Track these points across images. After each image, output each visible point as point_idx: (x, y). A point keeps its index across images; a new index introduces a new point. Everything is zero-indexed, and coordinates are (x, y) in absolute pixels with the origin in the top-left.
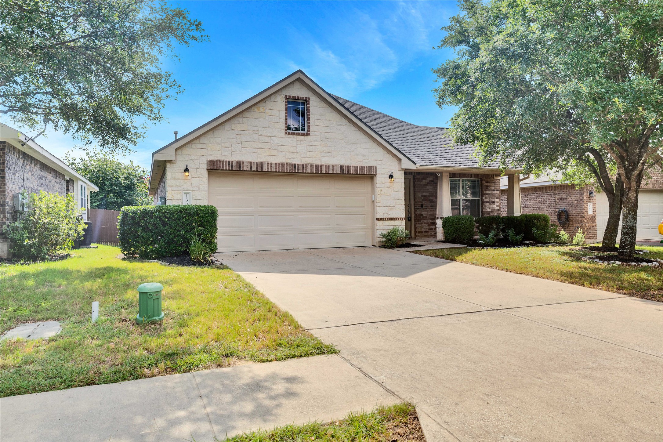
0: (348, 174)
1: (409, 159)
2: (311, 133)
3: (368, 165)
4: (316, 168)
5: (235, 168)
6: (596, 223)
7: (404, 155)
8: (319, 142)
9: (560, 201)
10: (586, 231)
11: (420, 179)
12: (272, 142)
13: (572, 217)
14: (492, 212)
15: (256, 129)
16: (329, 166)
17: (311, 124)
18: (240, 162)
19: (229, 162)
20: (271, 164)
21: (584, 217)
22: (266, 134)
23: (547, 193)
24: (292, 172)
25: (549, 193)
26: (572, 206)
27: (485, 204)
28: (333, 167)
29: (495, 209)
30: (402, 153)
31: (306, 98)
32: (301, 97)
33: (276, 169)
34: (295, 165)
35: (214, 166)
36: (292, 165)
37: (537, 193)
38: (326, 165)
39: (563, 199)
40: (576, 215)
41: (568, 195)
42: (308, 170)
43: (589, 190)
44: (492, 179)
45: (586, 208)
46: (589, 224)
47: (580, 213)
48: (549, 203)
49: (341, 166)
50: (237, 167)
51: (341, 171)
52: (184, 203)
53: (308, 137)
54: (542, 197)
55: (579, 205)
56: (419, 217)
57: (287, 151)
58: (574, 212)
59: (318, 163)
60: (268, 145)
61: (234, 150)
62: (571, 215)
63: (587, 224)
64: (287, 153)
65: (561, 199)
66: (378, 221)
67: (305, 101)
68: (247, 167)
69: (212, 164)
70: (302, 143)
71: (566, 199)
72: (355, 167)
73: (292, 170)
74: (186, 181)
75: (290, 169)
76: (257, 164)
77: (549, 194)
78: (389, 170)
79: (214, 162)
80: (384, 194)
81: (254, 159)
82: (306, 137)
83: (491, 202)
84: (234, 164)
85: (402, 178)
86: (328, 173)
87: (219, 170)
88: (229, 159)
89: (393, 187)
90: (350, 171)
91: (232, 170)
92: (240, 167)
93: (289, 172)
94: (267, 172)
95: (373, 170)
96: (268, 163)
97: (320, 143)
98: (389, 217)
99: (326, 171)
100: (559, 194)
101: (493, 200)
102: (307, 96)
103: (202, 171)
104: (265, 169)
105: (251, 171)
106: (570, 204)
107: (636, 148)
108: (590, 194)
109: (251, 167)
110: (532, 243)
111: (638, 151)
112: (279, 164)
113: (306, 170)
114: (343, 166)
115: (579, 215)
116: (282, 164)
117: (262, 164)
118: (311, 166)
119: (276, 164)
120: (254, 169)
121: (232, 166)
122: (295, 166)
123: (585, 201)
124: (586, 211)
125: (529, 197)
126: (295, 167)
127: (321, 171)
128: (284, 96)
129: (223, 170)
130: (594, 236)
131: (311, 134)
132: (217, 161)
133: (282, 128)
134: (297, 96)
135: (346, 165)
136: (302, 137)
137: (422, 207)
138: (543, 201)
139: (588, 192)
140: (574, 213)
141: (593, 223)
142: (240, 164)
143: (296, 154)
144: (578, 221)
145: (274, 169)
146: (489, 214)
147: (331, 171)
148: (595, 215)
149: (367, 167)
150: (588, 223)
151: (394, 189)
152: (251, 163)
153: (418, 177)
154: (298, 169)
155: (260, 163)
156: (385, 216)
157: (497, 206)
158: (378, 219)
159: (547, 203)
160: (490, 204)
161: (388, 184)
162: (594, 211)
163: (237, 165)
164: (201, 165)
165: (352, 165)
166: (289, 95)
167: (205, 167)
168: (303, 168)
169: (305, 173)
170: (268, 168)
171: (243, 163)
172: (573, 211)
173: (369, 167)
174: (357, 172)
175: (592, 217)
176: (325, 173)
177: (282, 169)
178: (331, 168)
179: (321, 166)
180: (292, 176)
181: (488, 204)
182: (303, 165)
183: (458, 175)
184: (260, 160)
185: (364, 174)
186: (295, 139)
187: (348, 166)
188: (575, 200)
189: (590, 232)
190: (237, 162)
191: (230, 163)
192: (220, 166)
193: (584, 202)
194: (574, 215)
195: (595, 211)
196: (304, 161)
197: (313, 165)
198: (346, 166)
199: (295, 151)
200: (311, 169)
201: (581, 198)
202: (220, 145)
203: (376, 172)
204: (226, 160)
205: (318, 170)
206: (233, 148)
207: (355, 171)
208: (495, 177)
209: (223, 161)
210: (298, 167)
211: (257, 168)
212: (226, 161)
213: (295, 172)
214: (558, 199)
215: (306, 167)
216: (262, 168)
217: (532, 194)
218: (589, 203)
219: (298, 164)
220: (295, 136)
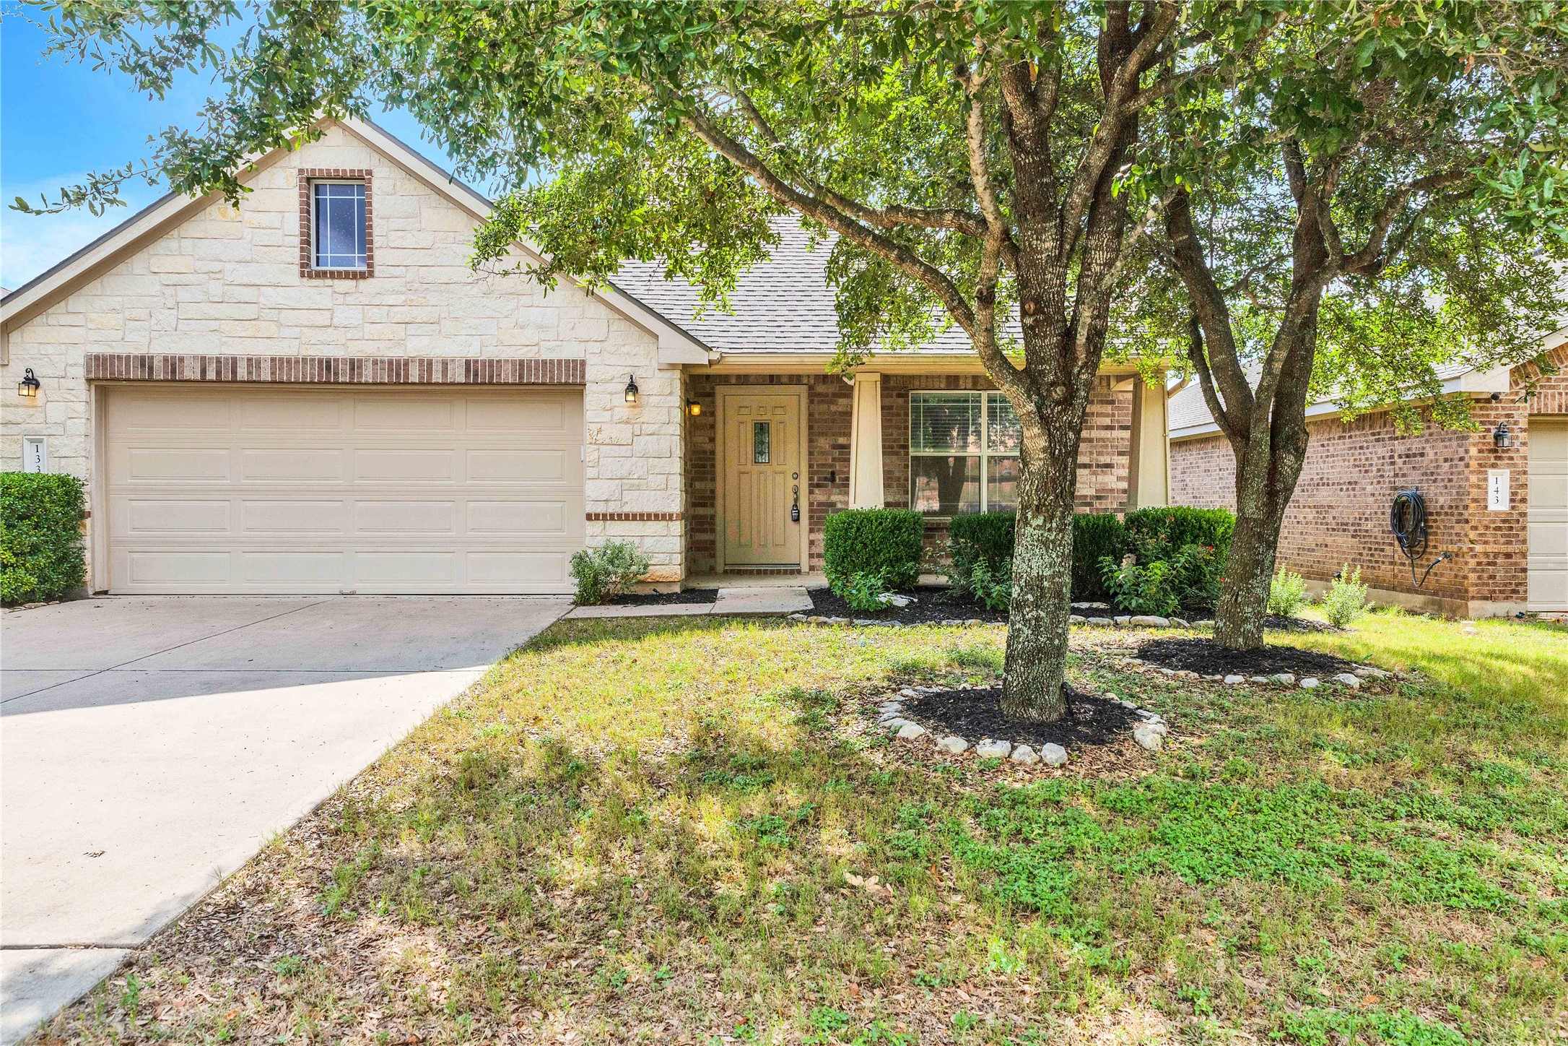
0: (491, 383)
1: (685, 334)
2: (377, 270)
3: (555, 356)
4: (391, 370)
5: (159, 374)
6: (1524, 542)
7: (668, 322)
8: (403, 293)
9: (1405, 463)
10: (1474, 571)
11: (827, 395)
12: (262, 300)
13: (1435, 521)
14: (1098, 498)
15: (216, 266)
16: (430, 363)
17: (375, 245)
18: (173, 358)
19: (143, 359)
20: (258, 362)
21: (1467, 521)
22: (245, 281)
23: (1373, 434)
24: (320, 383)
25: (1379, 433)
26: (1435, 481)
27: (1079, 472)
28: (445, 364)
29: (1112, 490)
30: (659, 317)
31: (360, 171)
32: (344, 171)
33: (273, 373)
34: (328, 362)
35: (105, 369)
36: (320, 361)
37: (1350, 437)
38: (421, 361)
39: (1415, 455)
40: (1446, 514)
41: (1427, 441)
42: (368, 376)
43: (1491, 423)
44: (1105, 391)
45: (1479, 487)
46: (1489, 548)
47: (1457, 507)
48: (1379, 470)
49: (468, 363)
50: (166, 373)
51: (467, 375)
52: (30, 469)
53: (370, 281)
54: (1361, 448)
55: (1455, 477)
56: (822, 511)
57: (305, 323)
58: (1441, 500)
59: (397, 353)
60: (250, 312)
61: (158, 328)
62: (1431, 514)
63: (1479, 548)
64: (305, 330)
65: (1408, 456)
66: (588, 523)
67: (361, 181)
68: (191, 372)
69: (97, 366)
70: (349, 299)
71: (1422, 455)
72: (513, 362)
73: (320, 375)
74: (31, 411)
75: (312, 375)
76: (218, 361)
77: (1378, 440)
78: (629, 370)
79: (105, 359)
80: (608, 441)
81: (212, 347)
82: (361, 282)
83: (1098, 466)
84: (158, 364)
85: (671, 394)
86: (429, 384)
87: (118, 380)
88: (143, 351)
89: (642, 420)
90: (499, 375)
91: (150, 380)
92: (174, 371)
93: (312, 383)
94: (249, 382)
95: (575, 369)
96: (250, 360)
97: (403, 298)
98: (626, 509)
99: (421, 377)
100: (1403, 438)
101: (1104, 459)
102: (364, 167)
103: (72, 384)
104: (242, 374)
105: (203, 380)
106: (1432, 474)
107: (1039, 233)
108: (1498, 437)
109: (204, 371)
110: (1097, 610)
111: (1049, 245)
112: (281, 360)
113: (360, 375)
114: (476, 362)
115: (1452, 515)
116: (289, 361)
117: (234, 360)
118: (375, 362)
119: (273, 360)
120: (211, 375)
121: (151, 369)
122: (328, 365)
123: (1474, 464)
124: (1475, 500)
125: (1331, 448)
126: (328, 368)
127: (407, 376)
128: (295, 172)
129: (128, 380)
130: (1517, 592)
131: (376, 274)
132: (112, 357)
133: (291, 260)
134: (332, 167)
135: (485, 356)
136: (349, 284)
137: (833, 480)
138: (1363, 462)
139: (1488, 430)
140: (1442, 507)
141: (1509, 543)
142: (173, 363)
143: (330, 330)
144: (1450, 534)
145: (266, 376)
146: (1090, 504)
147: (437, 377)
148: (1524, 515)
149: (552, 362)
150: (1486, 543)
151: (644, 427)
152: (203, 358)
153: (820, 388)
154: (336, 374)
155: (227, 359)
156: (612, 508)
157: (1119, 479)
158: (589, 517)
159: (1374, 469)
160: (1095, 473)
161: (623, 411)
162: (1517, 499)
163: (165, 366)
164: (69, 369)
165: (503, 357)
166: (310, 166)
167: (80, 372)
168: (352, 369)
169: (360, 383)
170: (250, 373)
171: (181, 360)
172: (1439, 497)
173: (560, 362)
174: (521, 376)
175: (1504, 521)
176: (421, 384)
177: (289, 375)
178: (437, 368)
179: (406, 364)
180: (319, 392)
181: (1086, 471)
182: (352, 362)
183: (970, 381)
184: (228, 351)
185: (543, 384)
186: (329, 290)
187: (491, 362)
188: (1446, 460)
189: (1492, 577)
190: (166, 359)
191: (145, 362)
192: (120, 370)
193: (1467, 466)
194: (1438, 514)
195: (1524, 500)
196: (356, 350)
197: (382, 362)
198: (484, 362)
199: (328, 323)
200: (375, 373)
201: (1461, 452)
202: (120, 316)
203: (583, 377)
204: (136, 353)
205: (398, 375)
206: (154, 321)
207: (513, 375)
208: (1113, 383)
209: (128, 357)
210: (337, 367)
211: (218, 373)
212: (136, 357)
213: (328, 382)
214: (1400, 457)
215: (360, 367)
216: (234, 372)
217: (1340, 438)
218: (1491, 471)
219: (336, 360)
220: (329, 282)
